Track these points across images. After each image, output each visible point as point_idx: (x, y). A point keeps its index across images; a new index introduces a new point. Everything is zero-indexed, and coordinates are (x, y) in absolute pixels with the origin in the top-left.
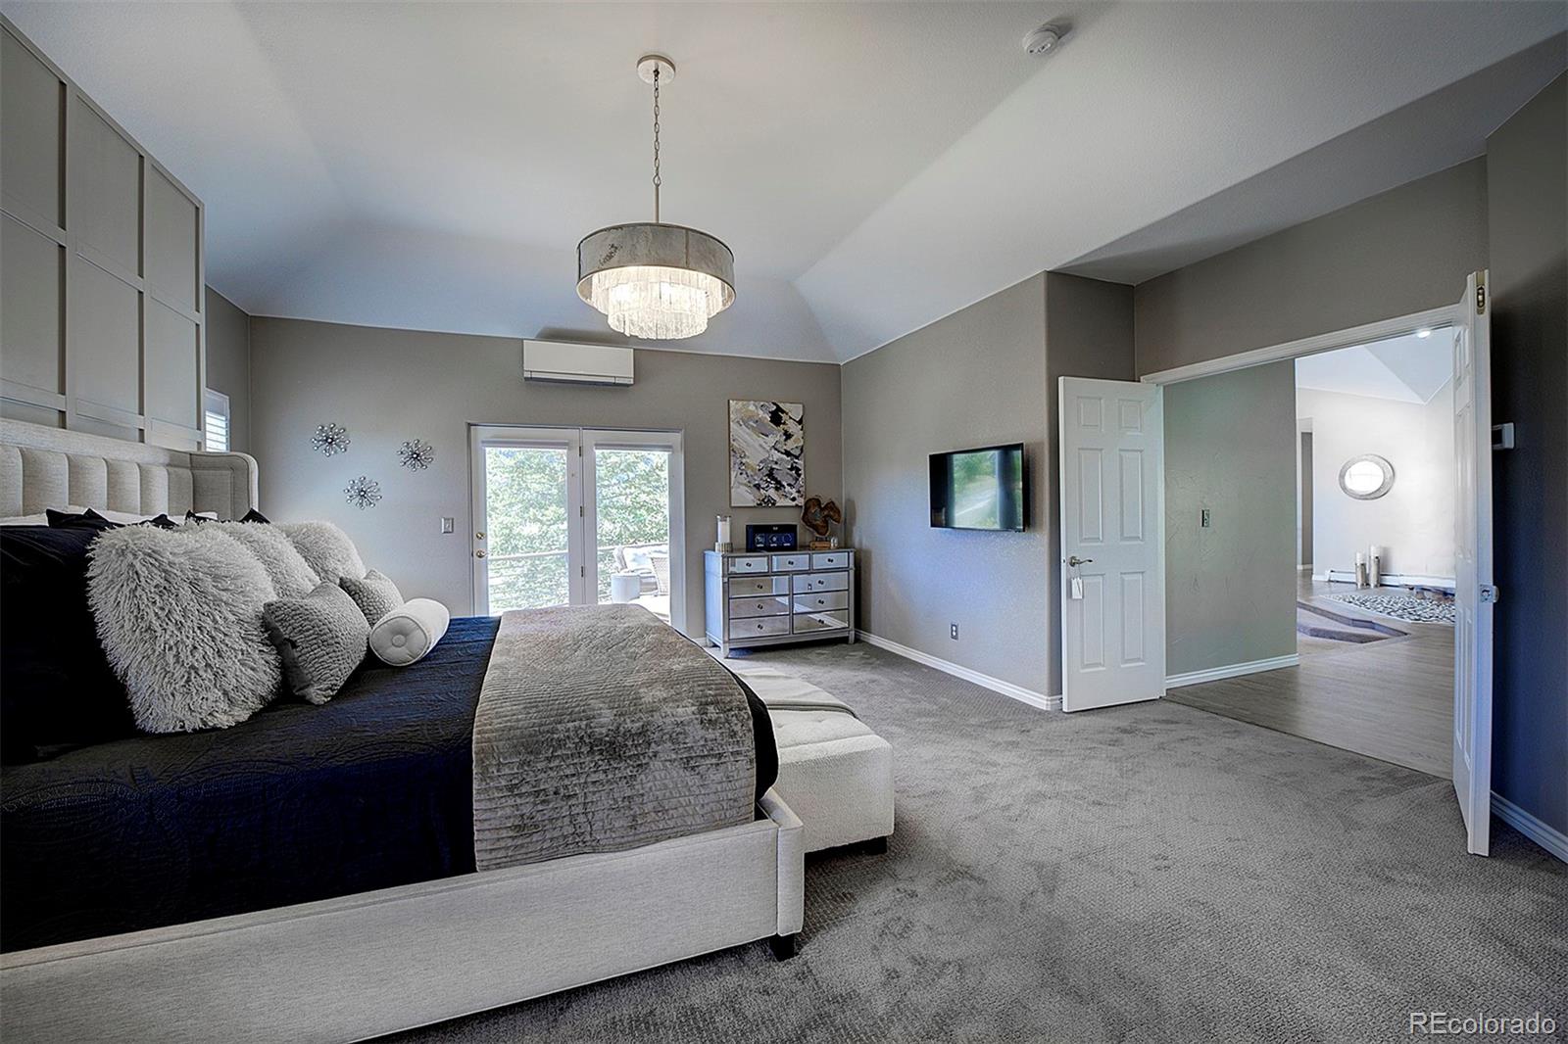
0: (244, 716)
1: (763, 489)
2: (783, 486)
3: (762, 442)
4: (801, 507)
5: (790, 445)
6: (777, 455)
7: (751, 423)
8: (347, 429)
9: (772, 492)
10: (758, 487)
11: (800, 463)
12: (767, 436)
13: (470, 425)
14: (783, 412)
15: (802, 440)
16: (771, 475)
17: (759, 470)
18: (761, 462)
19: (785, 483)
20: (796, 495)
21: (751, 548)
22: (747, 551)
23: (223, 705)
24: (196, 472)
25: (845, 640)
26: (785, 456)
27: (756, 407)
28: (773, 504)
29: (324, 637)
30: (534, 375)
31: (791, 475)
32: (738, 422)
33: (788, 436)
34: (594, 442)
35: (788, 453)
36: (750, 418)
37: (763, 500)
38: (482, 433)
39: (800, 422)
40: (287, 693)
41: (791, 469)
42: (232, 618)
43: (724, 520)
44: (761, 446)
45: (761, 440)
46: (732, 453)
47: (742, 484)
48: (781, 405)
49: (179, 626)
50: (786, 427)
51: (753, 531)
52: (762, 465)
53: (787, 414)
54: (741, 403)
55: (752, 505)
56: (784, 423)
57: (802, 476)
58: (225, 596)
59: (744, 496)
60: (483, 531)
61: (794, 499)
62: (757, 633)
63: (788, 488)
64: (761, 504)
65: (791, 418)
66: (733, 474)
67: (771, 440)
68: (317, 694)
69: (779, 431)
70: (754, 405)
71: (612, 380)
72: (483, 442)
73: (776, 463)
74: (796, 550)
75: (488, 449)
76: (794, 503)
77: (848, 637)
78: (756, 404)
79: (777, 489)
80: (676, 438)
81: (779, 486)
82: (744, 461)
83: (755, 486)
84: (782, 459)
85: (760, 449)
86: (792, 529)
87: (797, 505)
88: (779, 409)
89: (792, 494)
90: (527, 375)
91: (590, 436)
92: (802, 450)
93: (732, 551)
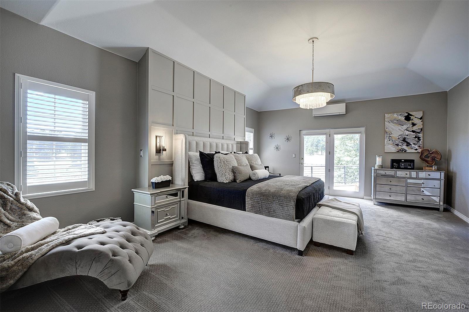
0: (228, 182)
1: (400, 146)
2: (411, 144)
3: (400, 128)
4: (420, 152)
5: (415, 128)
6: (407, 133)
7: (395, 121)
8: (275, 134)
9: (405, 147)
10: (397, 145)
11: (421, 135)
12: (403, 125)
13: (300, 130)
14: (411, 115)
15: (422, 126)
16: (404, 140)
17: (398, 139)
18: (399, 135)
19: (411, 143)
20: (418, 148)
21: (392, 167)
22: (391, 168)
23: (225, 180)
24: (241, 145)
25: (438, 209)
26: (412, 133)
27: (398, 115)
28: (405, 151)
29: (240, 173)
30: (315, 116)
31: (415, 140)
32: (389, 122)
33: (414, 124)
34: (334, 133)
35: (413, 131)
36: (395, 119)
37: (400, 150)
38: (303, 132)
39: (421, 118)
40: (234, 180)
41: (416, 137)
42: (228, 167)
43: (379, 156)
44: (399, 129)
45: (400, 127)
46: (386, 133)
47: (390, 144)
48: (410, 113)
49: (222, 168)
50: (413, 121)
51: (393, 161)
52: (400, 137)
53: (414, 116)
54: (390, 114)
55: (395, 152)
56: (412, 120)
57: (422, 140)
58: (227, 164)
59: (392, 149)
60: (303, 158)
61: (416, 150)
62: (389, 198)
63: (413, 145)
64: (399, 151)
65: (415, 117)
66: (386, 141)
67: (405, 127)
68: (238, 181)
69: (409, 123)
70: (396, 114)
71: (339, 114)
72: (303, 135)
73: (407, 136)
74: (414, 169)
75: (304, 136)
76: (416, 151)
77: (439, 208)
78: (398, 114)
79: (407, 145)
80: (363, 129)
81: (408, 144)
82: (391, 135)
83: (396, 144)
84: (410, 134)
85: (399, 131)
86: (413, 161)
87: (418, 152)
88: (409, 114)
89: (415, 148)
90: (314, 116)
91: (332, 131)
92: (422, 130)
93: (382, 168)
